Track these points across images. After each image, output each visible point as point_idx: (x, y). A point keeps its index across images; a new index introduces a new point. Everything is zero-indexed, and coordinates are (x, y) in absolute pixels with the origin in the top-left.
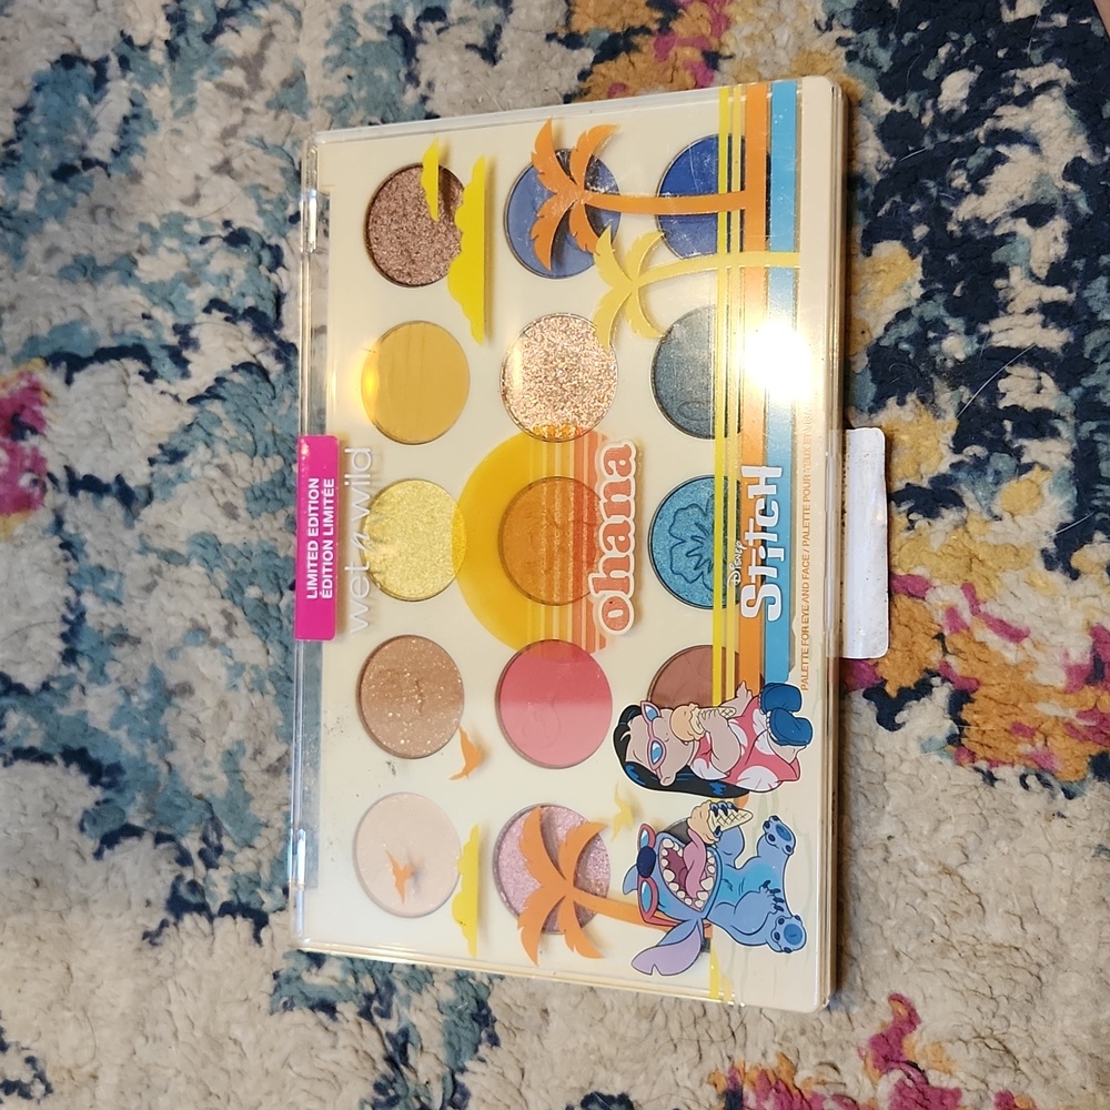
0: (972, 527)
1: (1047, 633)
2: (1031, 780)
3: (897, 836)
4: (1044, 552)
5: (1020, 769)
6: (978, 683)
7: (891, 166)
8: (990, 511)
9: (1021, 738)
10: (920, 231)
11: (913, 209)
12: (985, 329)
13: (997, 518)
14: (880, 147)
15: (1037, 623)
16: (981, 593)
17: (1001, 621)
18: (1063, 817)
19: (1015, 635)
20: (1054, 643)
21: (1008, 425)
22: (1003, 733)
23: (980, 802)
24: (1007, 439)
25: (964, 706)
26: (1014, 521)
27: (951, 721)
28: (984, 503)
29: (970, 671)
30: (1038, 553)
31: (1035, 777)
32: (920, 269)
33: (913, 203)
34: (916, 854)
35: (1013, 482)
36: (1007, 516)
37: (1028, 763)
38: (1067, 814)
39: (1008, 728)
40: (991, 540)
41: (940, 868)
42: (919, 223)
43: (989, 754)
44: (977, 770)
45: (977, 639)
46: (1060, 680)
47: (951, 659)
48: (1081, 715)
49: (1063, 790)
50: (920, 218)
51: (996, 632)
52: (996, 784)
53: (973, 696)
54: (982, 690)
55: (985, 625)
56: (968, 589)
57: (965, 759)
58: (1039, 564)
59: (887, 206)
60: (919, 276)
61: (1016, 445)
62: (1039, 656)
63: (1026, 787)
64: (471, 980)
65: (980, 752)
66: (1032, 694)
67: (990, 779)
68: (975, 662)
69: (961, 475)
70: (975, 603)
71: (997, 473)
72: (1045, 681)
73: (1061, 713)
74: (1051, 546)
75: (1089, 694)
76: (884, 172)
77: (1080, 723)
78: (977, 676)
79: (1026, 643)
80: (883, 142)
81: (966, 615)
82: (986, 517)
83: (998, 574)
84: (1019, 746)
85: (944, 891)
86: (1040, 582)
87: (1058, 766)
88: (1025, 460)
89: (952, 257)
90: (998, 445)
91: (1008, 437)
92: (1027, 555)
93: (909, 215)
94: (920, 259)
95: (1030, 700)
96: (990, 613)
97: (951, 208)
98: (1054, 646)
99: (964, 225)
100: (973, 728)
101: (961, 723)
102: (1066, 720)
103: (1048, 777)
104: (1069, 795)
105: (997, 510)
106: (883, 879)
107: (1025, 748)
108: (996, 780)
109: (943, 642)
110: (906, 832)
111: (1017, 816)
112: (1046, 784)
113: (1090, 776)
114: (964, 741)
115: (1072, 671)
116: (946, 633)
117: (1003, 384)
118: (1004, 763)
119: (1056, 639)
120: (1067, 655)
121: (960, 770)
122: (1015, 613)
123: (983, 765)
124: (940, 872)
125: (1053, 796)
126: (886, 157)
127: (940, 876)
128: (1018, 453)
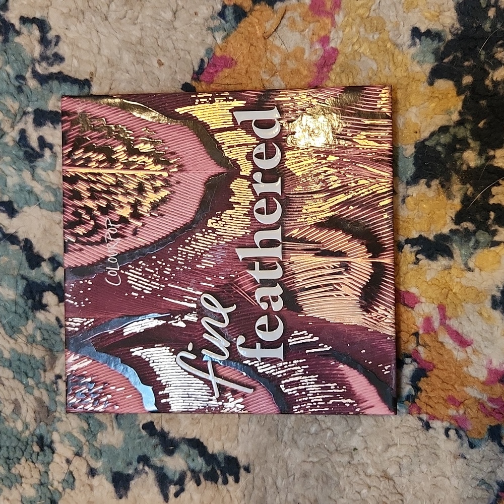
0: (453, 271)
1: (482, 346)
2: (452, 433)
3: (359, 449)
4: (493, 297)
5: (446, 424)
6: (434, 367)
7: (460, 32)
8: (466, 264)
9: (451, 406)
10: (467, 80)
11: (466, 63)
12: (492, 153)
13: (470, 270)
14: (455, 18)
15: (479, 339)
16: (449, 313)
17: (457, 333)
18: (465, 458)
19: (463, 342)
20: (485, 353)
21: (492, 215)
22: (441, 401)
23: (418, 439)
24: (489, 223)
25: (422, 379)
26: (480, 274)
27: (411, 387)
28: (464, 258)
29: (431, 358)
30: (489, 297)
31: (454, 431)
32: (461, 104)
33: (468, 60)
34: (369, 462)
35: (486, 251)
36: (477, 270)
37: (452, 422)
38: (468, 457)
39: (445, 398)
40: (464, 282)
41: (383, 474)
42: (468, 73)
43: (430, 410)
44: (421, 419)
45: (440, 340)
46: (483, 375)
47: (420, 349)
48: (491, 400)
49: (469, 441)
50: (469, 71)
51: (451, 337)
52: (431, 431)
53: (428, 373)
54: (435, 371)
55: (446, 333)
56: (442, 308)
57: (414, 410)
58: (488, 303)
59: (451, 57)
60: (460, 108)
61: (493, 229)
62: (474, 358)
63: (447, 435)
64: (49, 487)
65: (424, 408)
66: (465, 380)
67: (427, 426)
68: (434, 353)
69: (456, 238)
70: (444, 317)
71: (477, 242)
72: (474, 374)
73: (479, 397)
74: (498, 294)
75: (498, 388)
76: (454, 35)
77: (490, 404)
78: (435, 362)
79: (469, 349)
80: (458, 15)
81: (436, 324)
82: (463, 266)
83: (463, 304)
84: (449, 411)
85: (381, 488)
86: (486, 315)
87: (470, 428)
88: (496, 238)
89: (483, 102)
90: (482, 225)
91: (490, 222)
92: (483, 297)
93: (463, 67)
94: (463, 97)
95: (463, 385)
96: (451, 326)
97: (490, 71)
98: (485, 355)
99: (496, 84)
100: (424, 394)
101: (417, 389)
102: (481, 401)
103: (462, 433)
104: (472, 446)
105: (471, 265)
106: (345, 474)
107: (452, 412)
108: (431, 427)
109: (418, 338)
110: (366, 448)
111: (437, 452)
112: (460, 437)
113: (486, 436)
114: (417, 400)
115: (491, 372)
116: (421, 332)
117: (495, 190)
118: (438, 419)
119: (486, 351)
120: (491, 362)
121: (410, 418)
122: (467, 329)
123: (425, 417)
124: (382, 477)
125: (462, 445)
126: (457, 25)
127: (381, 479)
128: (494, 233)
